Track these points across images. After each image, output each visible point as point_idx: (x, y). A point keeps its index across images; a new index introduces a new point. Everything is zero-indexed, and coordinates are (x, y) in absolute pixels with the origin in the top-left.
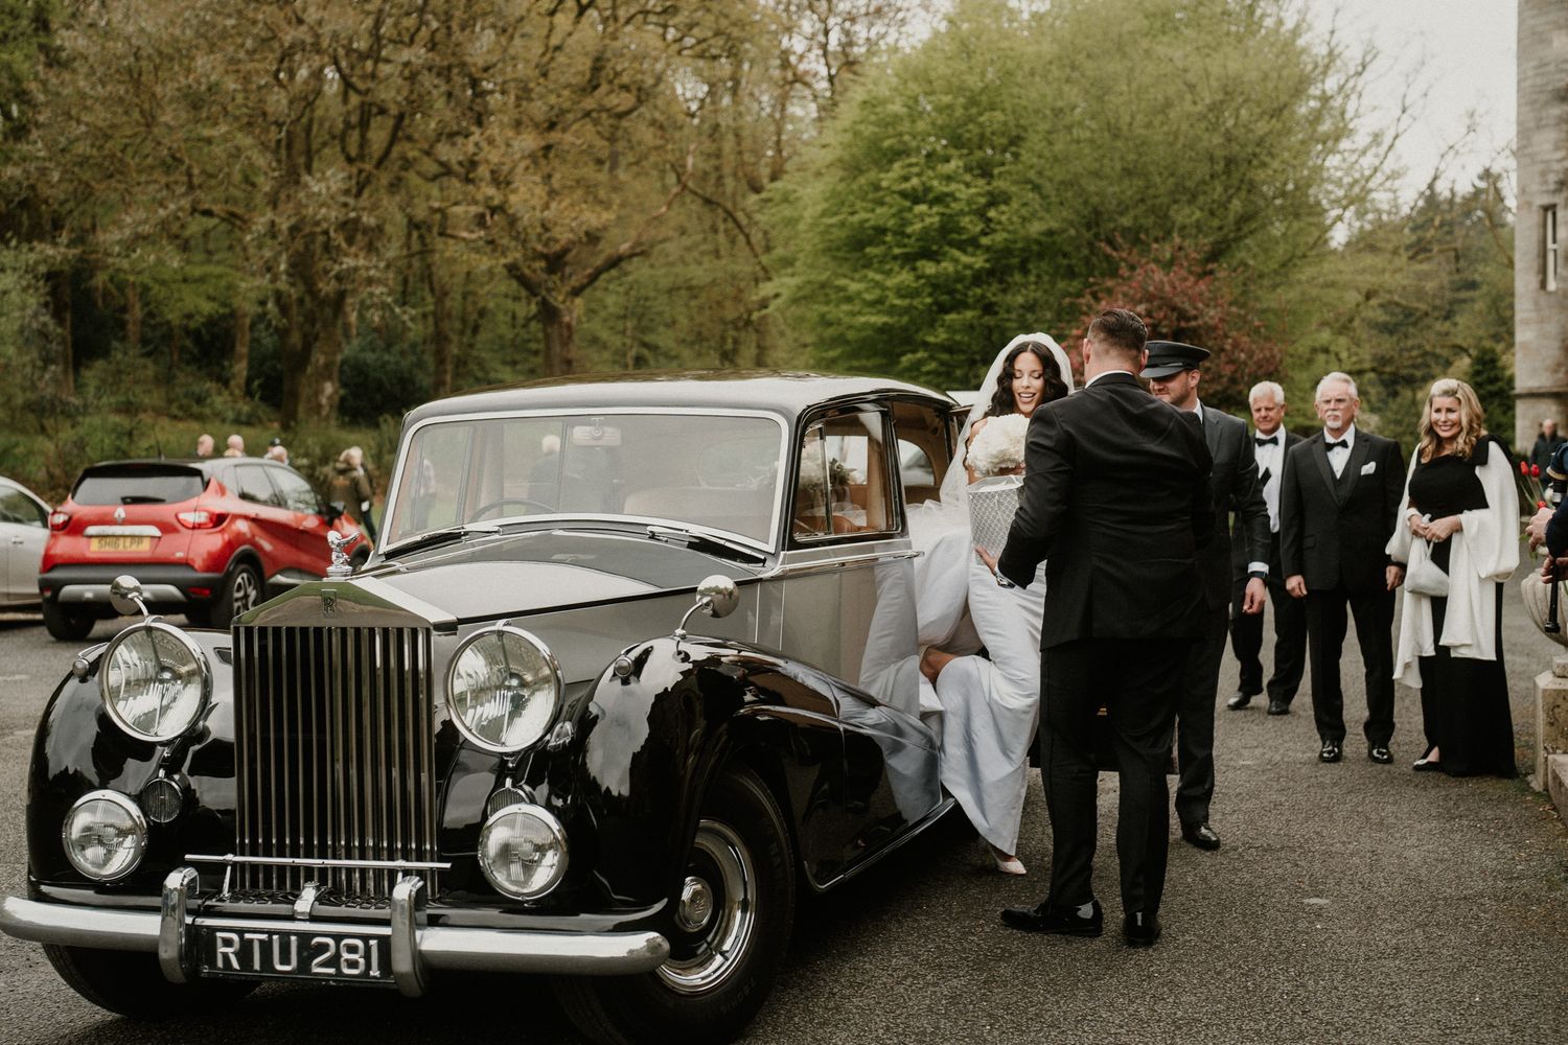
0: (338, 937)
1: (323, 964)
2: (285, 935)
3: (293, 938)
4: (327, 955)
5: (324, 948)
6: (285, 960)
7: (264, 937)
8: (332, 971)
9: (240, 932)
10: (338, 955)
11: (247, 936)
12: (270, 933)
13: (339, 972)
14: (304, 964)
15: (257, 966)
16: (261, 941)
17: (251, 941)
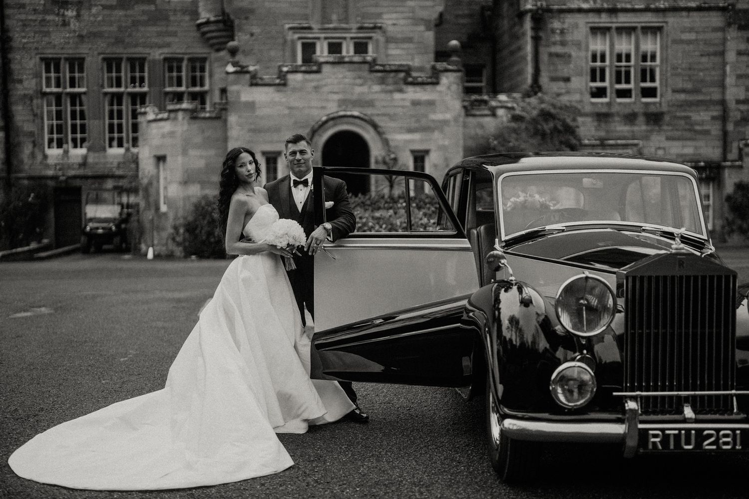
0: (718, 430)
1: (709, 444)
2: (688, 431)
3: (693, 432)
4: (712, 439)
5: (710, 436)
6: (688, 443)
7: (676, 432)
8: (714, 447)
9: (663, 430)
10: (718, 439)
11: (667, 432)
12: (680, 430)
13: (719, 447)
14: (699, 444)
15: (672, 447)
16: (674, 435)
17: (669, 435)
